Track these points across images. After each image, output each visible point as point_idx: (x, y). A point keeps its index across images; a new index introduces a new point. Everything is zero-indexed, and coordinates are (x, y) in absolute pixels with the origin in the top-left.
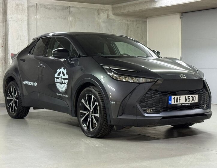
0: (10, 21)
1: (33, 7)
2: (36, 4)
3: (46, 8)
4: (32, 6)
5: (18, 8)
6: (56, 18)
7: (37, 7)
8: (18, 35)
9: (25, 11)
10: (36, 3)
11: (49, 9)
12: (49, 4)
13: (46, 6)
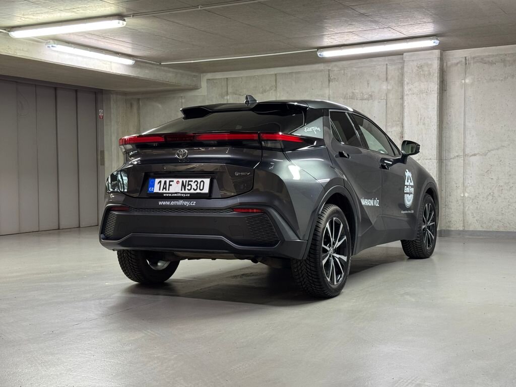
0: (407, 95)
1: (459, 65)
2: (466, 59)
3: (485, 63)
4: (457, 64)
5: (422, 73)
6: (505, 78)
7: (466, 64)
8: (420, 116)
9: (433, 75)
10: (466, 57)
11: (492, 63)
12: (490, 54)
13: (485, 59)
